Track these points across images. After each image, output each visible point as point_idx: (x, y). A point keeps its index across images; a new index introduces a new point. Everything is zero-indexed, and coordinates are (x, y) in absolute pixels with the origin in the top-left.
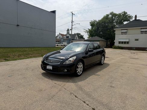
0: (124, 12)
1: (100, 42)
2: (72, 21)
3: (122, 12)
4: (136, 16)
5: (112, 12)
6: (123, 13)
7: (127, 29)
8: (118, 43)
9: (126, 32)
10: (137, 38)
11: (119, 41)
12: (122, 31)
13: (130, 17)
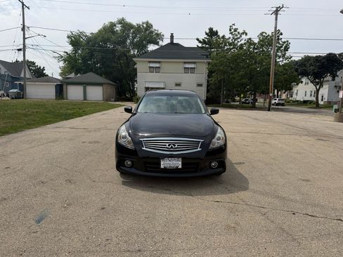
0: (147, 23)
1: (105, 86)
2: (24, 26)
3: (143, 23)
4: (172, 37)
5: (123, 19)
6: (145, 25)
7: (159, 62)
8: (144, 90)
9: (159, 67)
11: (147, 86)
12: (152, 65)
13: (159, 36)
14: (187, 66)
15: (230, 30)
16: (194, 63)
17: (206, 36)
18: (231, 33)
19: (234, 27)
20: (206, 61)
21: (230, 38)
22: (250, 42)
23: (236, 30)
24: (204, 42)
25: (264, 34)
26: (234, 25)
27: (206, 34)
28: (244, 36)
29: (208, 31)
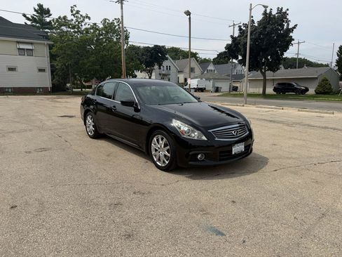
10: (12, 65)
14: (22, 46)
15: (72, 12)
16: (32, 44)
17: (35, 13)
18: (74, 15)
19: (76, 9)
20: (46, 42)
21: (72, 20)
22: (94, 26)
23: (78, 12)
24: (33, 20)
25: (107, 21)
26: (75, 6)
27: (35, 10)
28: (87, 20)
29: (37, 8)
